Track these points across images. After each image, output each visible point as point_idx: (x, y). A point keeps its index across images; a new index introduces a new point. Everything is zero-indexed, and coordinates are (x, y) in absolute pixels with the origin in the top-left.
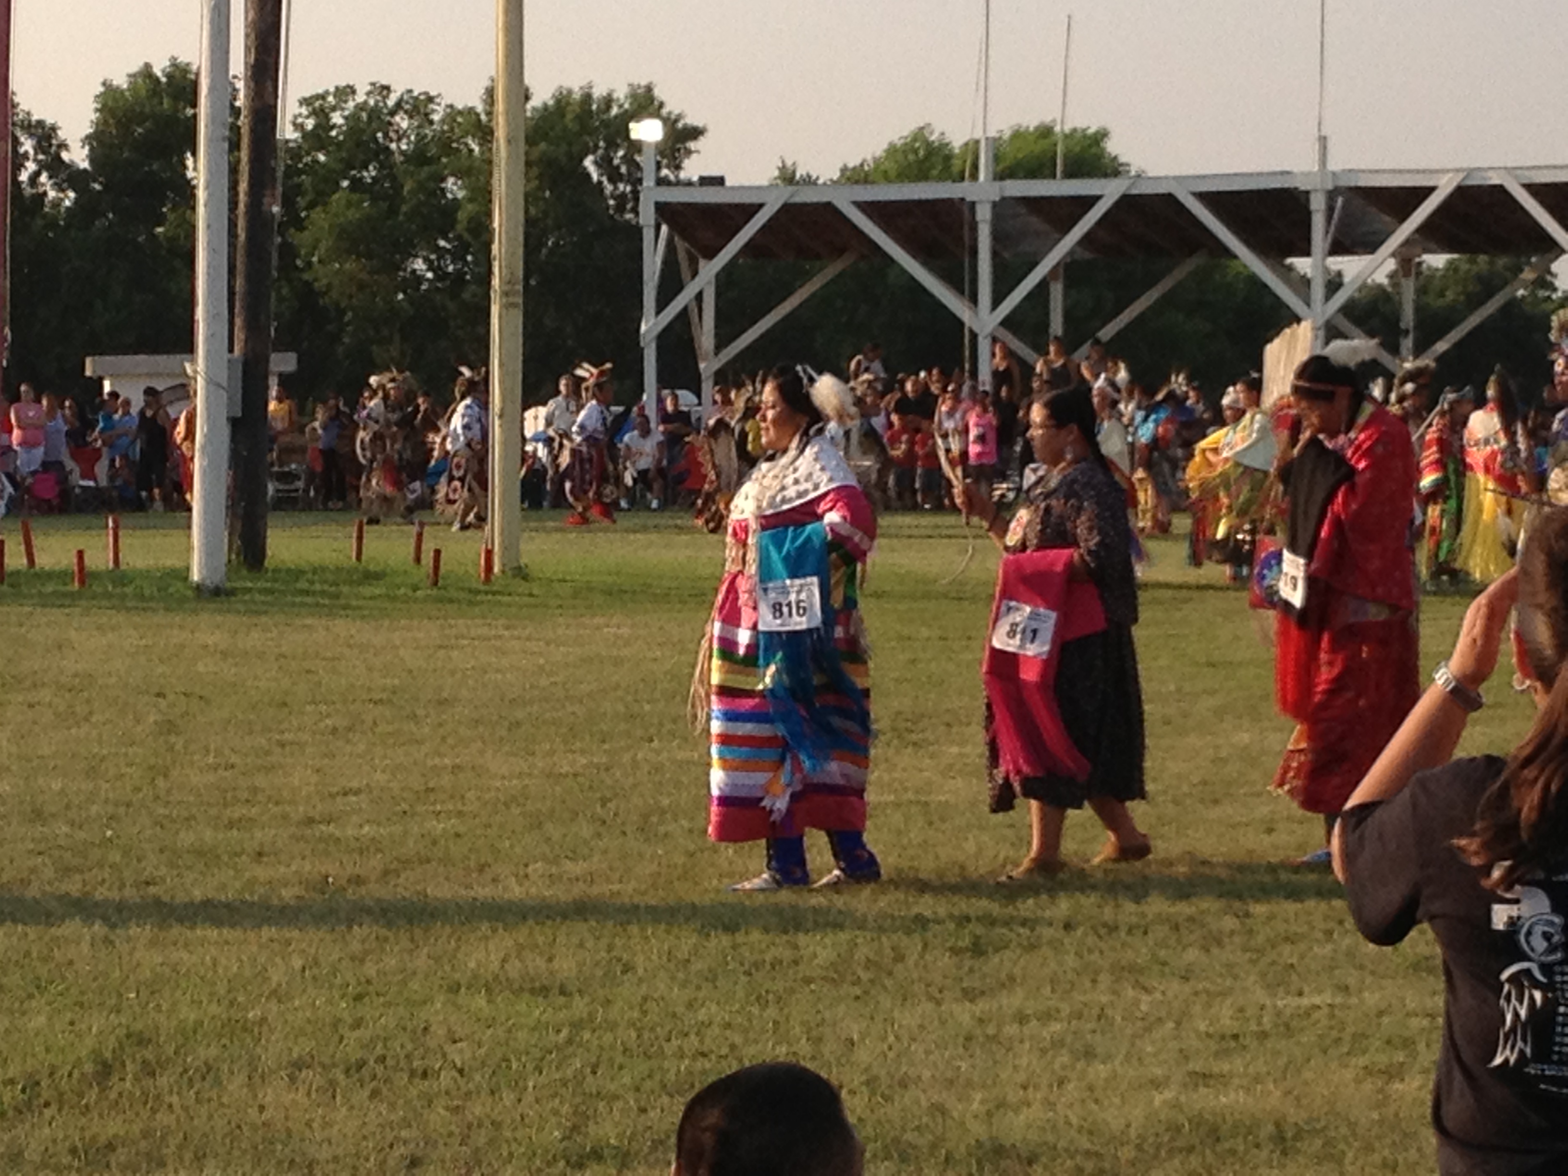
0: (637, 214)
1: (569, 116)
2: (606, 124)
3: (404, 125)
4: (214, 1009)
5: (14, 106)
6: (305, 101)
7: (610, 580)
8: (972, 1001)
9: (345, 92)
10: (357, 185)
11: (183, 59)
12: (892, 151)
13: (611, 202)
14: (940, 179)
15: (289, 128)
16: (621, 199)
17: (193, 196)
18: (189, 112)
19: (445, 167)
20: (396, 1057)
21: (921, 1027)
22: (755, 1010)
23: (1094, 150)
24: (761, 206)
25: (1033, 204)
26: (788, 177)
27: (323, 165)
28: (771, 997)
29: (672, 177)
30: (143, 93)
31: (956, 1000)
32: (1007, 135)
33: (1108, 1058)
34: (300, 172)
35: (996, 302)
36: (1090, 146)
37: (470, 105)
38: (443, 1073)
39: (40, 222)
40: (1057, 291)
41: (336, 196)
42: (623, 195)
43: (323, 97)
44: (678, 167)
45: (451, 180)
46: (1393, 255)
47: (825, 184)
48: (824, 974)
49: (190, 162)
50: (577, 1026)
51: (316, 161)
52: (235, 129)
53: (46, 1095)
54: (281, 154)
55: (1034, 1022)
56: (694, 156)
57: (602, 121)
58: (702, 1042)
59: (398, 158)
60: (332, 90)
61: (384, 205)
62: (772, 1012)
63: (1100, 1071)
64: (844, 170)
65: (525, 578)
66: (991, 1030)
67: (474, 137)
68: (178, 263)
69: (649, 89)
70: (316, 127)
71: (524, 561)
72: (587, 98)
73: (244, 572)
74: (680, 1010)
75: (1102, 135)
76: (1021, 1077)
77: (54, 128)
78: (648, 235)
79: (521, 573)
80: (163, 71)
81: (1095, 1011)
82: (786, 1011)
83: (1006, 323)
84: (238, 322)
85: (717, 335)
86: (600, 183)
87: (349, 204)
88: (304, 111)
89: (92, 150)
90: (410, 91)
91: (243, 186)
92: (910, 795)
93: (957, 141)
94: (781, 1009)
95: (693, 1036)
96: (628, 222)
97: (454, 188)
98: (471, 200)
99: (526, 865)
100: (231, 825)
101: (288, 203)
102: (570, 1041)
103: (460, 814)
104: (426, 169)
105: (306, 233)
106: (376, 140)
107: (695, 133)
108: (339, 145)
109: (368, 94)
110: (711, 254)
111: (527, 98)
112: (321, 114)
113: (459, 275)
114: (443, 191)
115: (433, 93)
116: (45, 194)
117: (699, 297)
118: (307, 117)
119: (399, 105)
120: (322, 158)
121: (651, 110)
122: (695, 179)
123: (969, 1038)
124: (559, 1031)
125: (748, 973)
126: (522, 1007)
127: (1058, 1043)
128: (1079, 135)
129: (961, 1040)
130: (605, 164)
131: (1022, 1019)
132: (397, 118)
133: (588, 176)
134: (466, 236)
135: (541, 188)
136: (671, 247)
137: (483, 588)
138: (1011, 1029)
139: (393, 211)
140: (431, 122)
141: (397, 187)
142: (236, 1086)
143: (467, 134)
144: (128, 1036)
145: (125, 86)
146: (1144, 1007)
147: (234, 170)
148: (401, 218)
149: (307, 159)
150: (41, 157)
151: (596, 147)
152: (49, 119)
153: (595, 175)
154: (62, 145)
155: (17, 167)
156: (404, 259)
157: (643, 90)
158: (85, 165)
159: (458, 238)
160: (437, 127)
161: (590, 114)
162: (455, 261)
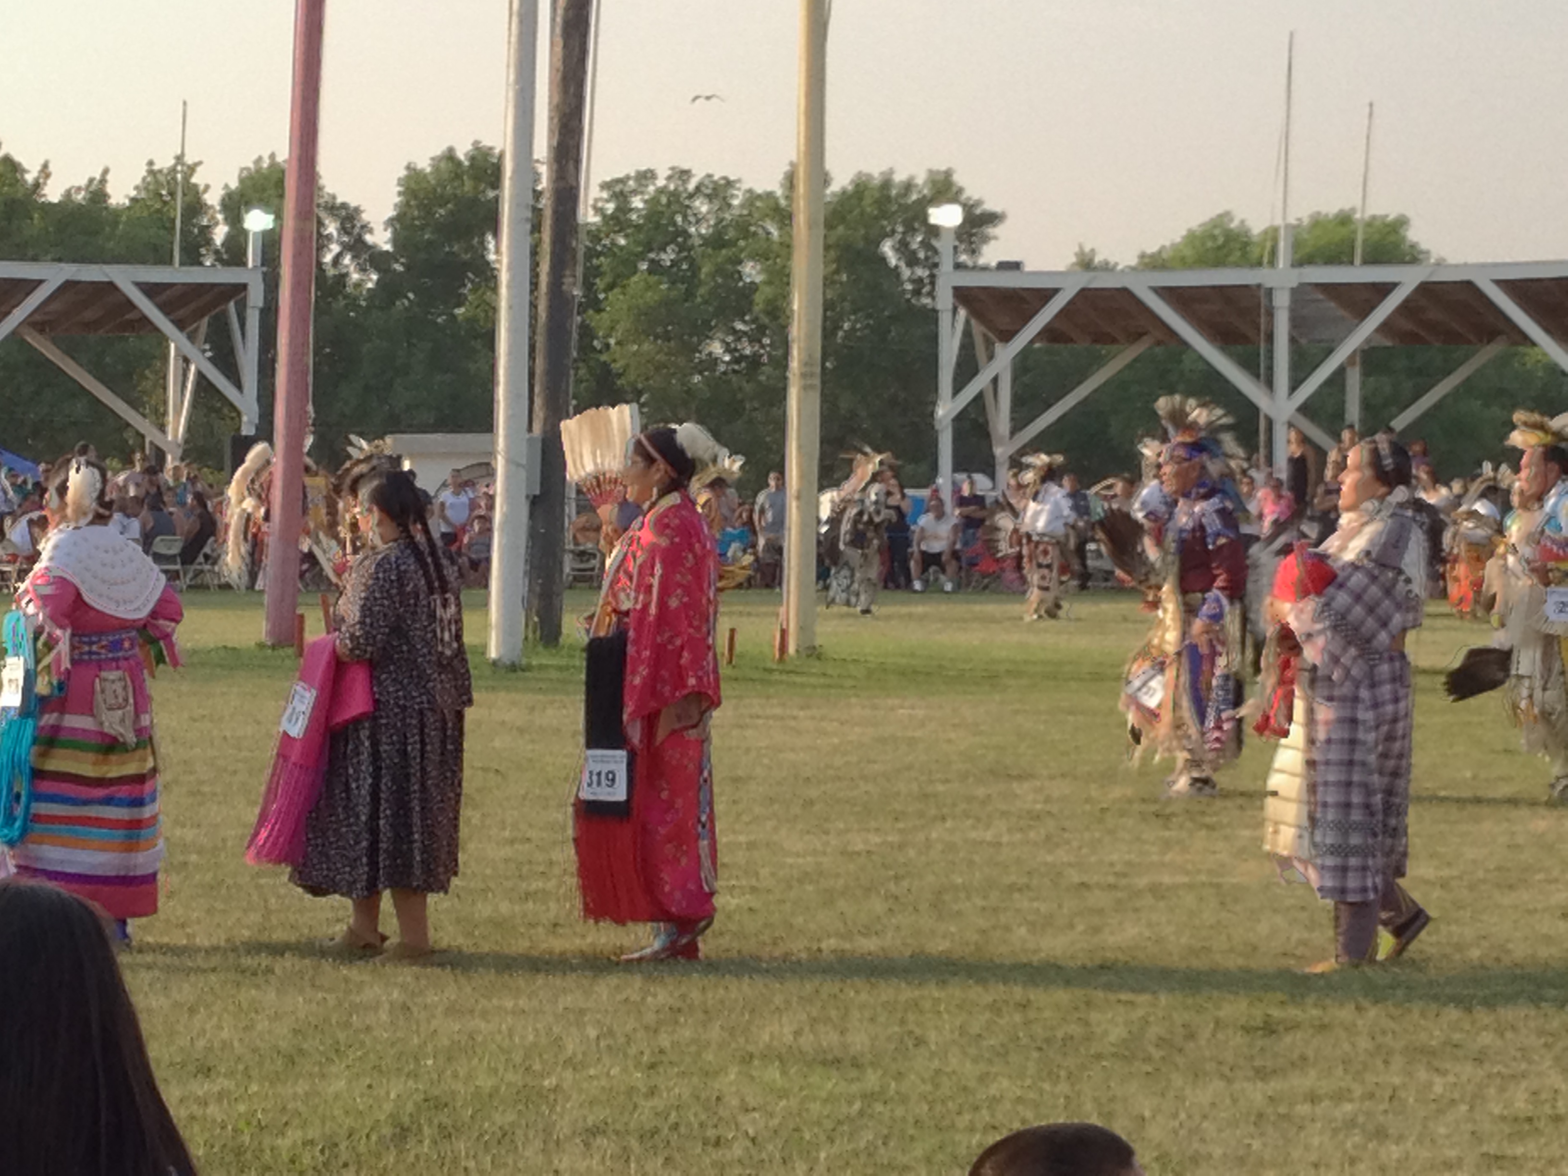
0: (933, 298)
1: (867, 201)
2: (905, 208)
3: (704, 209)
4: (510, 1077)
5: (321, 189)
6: (605, 186)
7: (904, 661)
8: (1262, 1080)
9: (646, 176)
10: (655, 267)
11: (487, 142)
12: (1191, 237)
13: (909, 287)
14: (1237, 265)
15: (591, 212)
16: (919, 283)
17: (495, 278)
18: (491, 194)
19: (742, 250)
20: (689, 1125)
21: (1213, 1105)
22: (1047, 1086)
23: (1392, 238)
24: (1055, 291)
25: (1331, 290)
26: (1086, 263)
27: (622, 248)
28: (1063, 1073)
29: (970, 263)
30: (446, 176)
31: (1248, 1079)
32: (1306, 221)
33: (1400, 1139)
35: (1294, 387)
36: (1389, 233)
37: (769, 189)
38: (736, 1145)
39: (342, 303)
40: (1354, 379)
41: (635, 279)
42: (920, 280)
43: (623, 181)
44: (973, 252)
45: (748, 263)
47: (1122, 271)
48: (1114, 1050)
49: (491, 246)
50: (869, 1097)
51: (613, 243)
52: (537, 212)
53: (344, 1156)
54: (583, 236)
55: (1326, 1103)
56: (993, 242)
57: (900, 205)
58: (993, 1116)
59: (697, 242)
60: (633, 174)
61: (683, 287)
62: (1063, 1087)
63: (1394, 1151)
64: (1143, 256)
65: (819, 658)
66: (1282, 1110)
67: (773, 219)
68: (478, 344)
69: (948, 174)
70: (618, 209)
71: (818, 642)
72: (888, 183)
73: (540, 648)
74: (972, 1084)
75: (1402, 222)
76: (1314, 1157)
77: (357, 211)
78: (945, 320)
79: (813, 652)
80: (466, 155)
81: (1388, 1093)
82: (1077, 1088)
83: (1305, 409)
84: (538, 401)
85: (1012, 419)
87: (649, 287)
88: (605, 195)
89: (395, 233)
90: (709, 176)
91: (545, 268)
92: (1203, 878)
93: (1257, 227)
94: (1072, 1085)
95: (984, 1112)
96: (924, 306)
97: (751, 271)
98: (769, 283)
99: (819, 940)
100: (528, 896)
101: (588, 286)
102: (861, 1113)
103: (754, 890)
104: (724, 252)
105: (604, 315)
106: (675, 224)
107: (992, 218)
108: (638, 227)
109: (669, 178)
110: (1007, 336)
111: (827, 182)
112: (622, 198)
113: (755, 359)
114: (741, 274)
115: (732, 178)
116: (348, 275)
117: (995, 381)
118: (607, 201)
119: (698, 189)
120: (622, 242)
121: (949, 196)
122: (994, 264)
123: (1260, 1116)
124: (850, 1103)
125: (1040, 1049)
126: (814, 1079)
127: (1351, 1124)
128: (1378, 223)
129: (1253, 1118)
130: (903, 248)
131: (1313, 1098)
132: (697, 203)
133: (883, 260)
134: (766, 320)
135: (837, 272)
136: (968, 331)
137: (775, 667)
138: (1303, 1109)
139: (689, 295)
140: (729, 206)
141: (695, 268)
142: (531, 1153)
143: (765, 217)
144: (426, 1100)
145: (428, 170)
146: (1438, 1089)
147: (534, 252)
148: (699, 300)
149: (606, 242)
150: (346, 239)
151: (893, 232)
152: (353, 204)
153: (893, 259)
154: (365, 227)
155: (321, 248)
156: (700, 343)
157: (942, 177)
158: (388, 247)
159: (754, 320)
160: (736, 212)
161: (888, 199)
162: (751, 341)
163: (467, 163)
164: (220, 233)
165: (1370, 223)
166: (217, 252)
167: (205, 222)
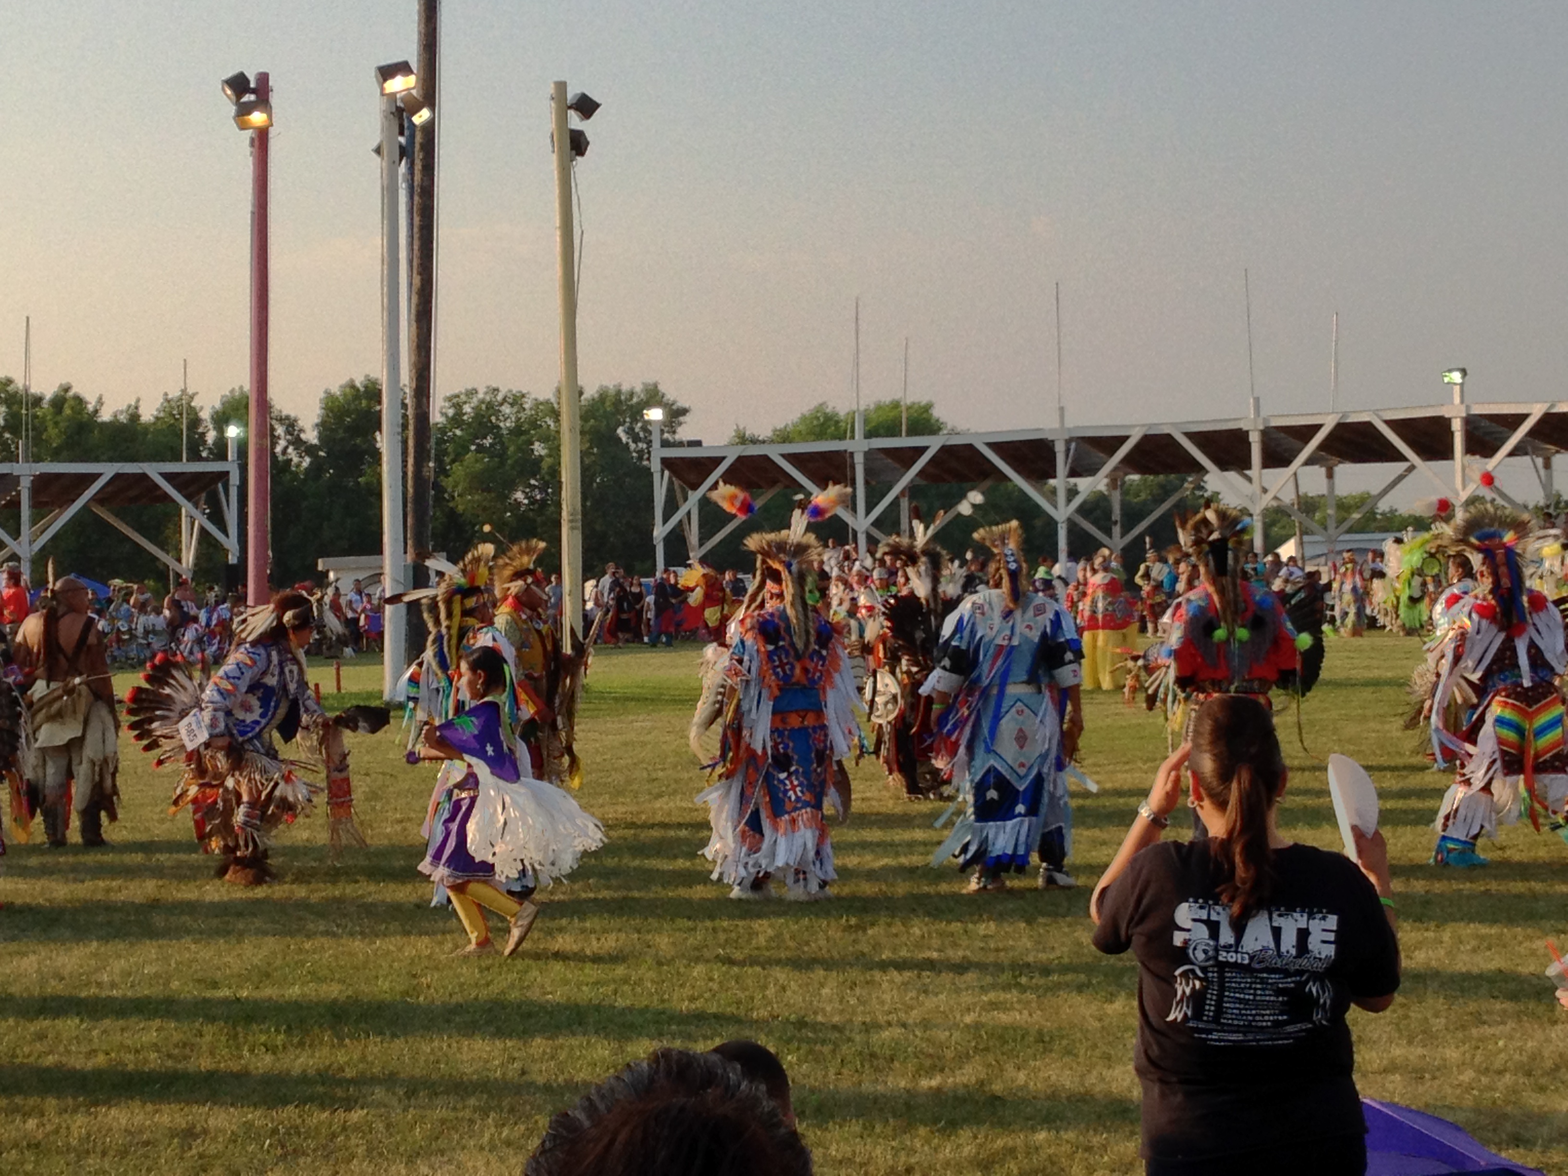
0: (651, 463)
1: (608, 403)
2: (631, 407)
3: (508, 411)
5: (272, 407)
6: (449, 399)
9: (472, 392)
10: (480, 448)
11: (373, 375)
12: (804, 419)
13: (634, 454)
14: (831, 438)
15: (438, 415)
16: (640, 452)
17: (380, 459)
18: (378, 408)
19: (534, 436)
23: (924, 416)
24: (723, 458)
25: (889, 452)
26: (741, 439)
27: (460, 437)
29: (671, 439)
30: (350, 397)
32: (872, 406)
34: (446, 442)
35: (869, 511)
36: (922, 413)
37: (547, 398)
39: (288, 477)
40: (905, 504)
41: (468, 456)
42: (642, 451)
43: (457, 396)
44: (674, 432)
45: (537, 444)
46: (1106, 477)
47: (763, 443)
49: (378, 438)
51: (455, 435)
52: (405, 416)
54: (434, 431)
56: (684, 426)
57: (627, 406)
59: (505, 432)
60: (464, 391)
61: (498, 460)
64: (775, 430)
67: (550, 416)
68: (372, 499)
69: (656, 386)
70: (456, 414)
72: (619, 393)
75: (929, 406)
77: (296, 420)
78: (657, 477)
80: (361, 384)
83: (877, 523)
84: (410, 543)
85: (700, 533)
86: (627, 443)
87: (477, 461)
88: (447, 404)
89: (319, 433)
90: (511, 391)
93: (842, 413)
96: (644, 466)
97: (539, 449)
98: (550, 456)
101: (439, 461)
104: (522, 437)
105: (451, 478)
106: (491, 422)
107: (685, 412)
108: (469, 424)
109: (486, 393)
110: (694, 487)
111: (581, 393)
112: (458, 406)
113: (543, 503)
114: (532, 450)
115: (524, 391)
116: (291, 460)
117: (688, 514)
118: (449, 408)
119: (505, 399)
120: (458, 432)
121: (657, 401)
122: (685, 442)
128: (916, 406)
130: (630, 432)
132: (504, 408)
133: (620, 439)
134: (547, 478)
135: (591, 448)
136: (671, 482)
139: (502, 463)
140: (524, 409)
141: (505, 449)
143: (546, 415)
145: (339, 393)
147: (405, 442)
148: (507, 468)
149: (450, 434)
150: (289, 437)
151: (625, 422)
152: (293, 415)
153: (624, 438)
154: (301, 430)
155: (274, 444)
156: (510, 492)
157: (652, 387)
158: (315, 441)
159: (542, 478)
160: (528, 412)
161: (620, 401)
162: (540, 493)
163: (362, 389)
164: (211, 436)
165: (909, 408)
166: (210, 449)
167: (200, 430)
